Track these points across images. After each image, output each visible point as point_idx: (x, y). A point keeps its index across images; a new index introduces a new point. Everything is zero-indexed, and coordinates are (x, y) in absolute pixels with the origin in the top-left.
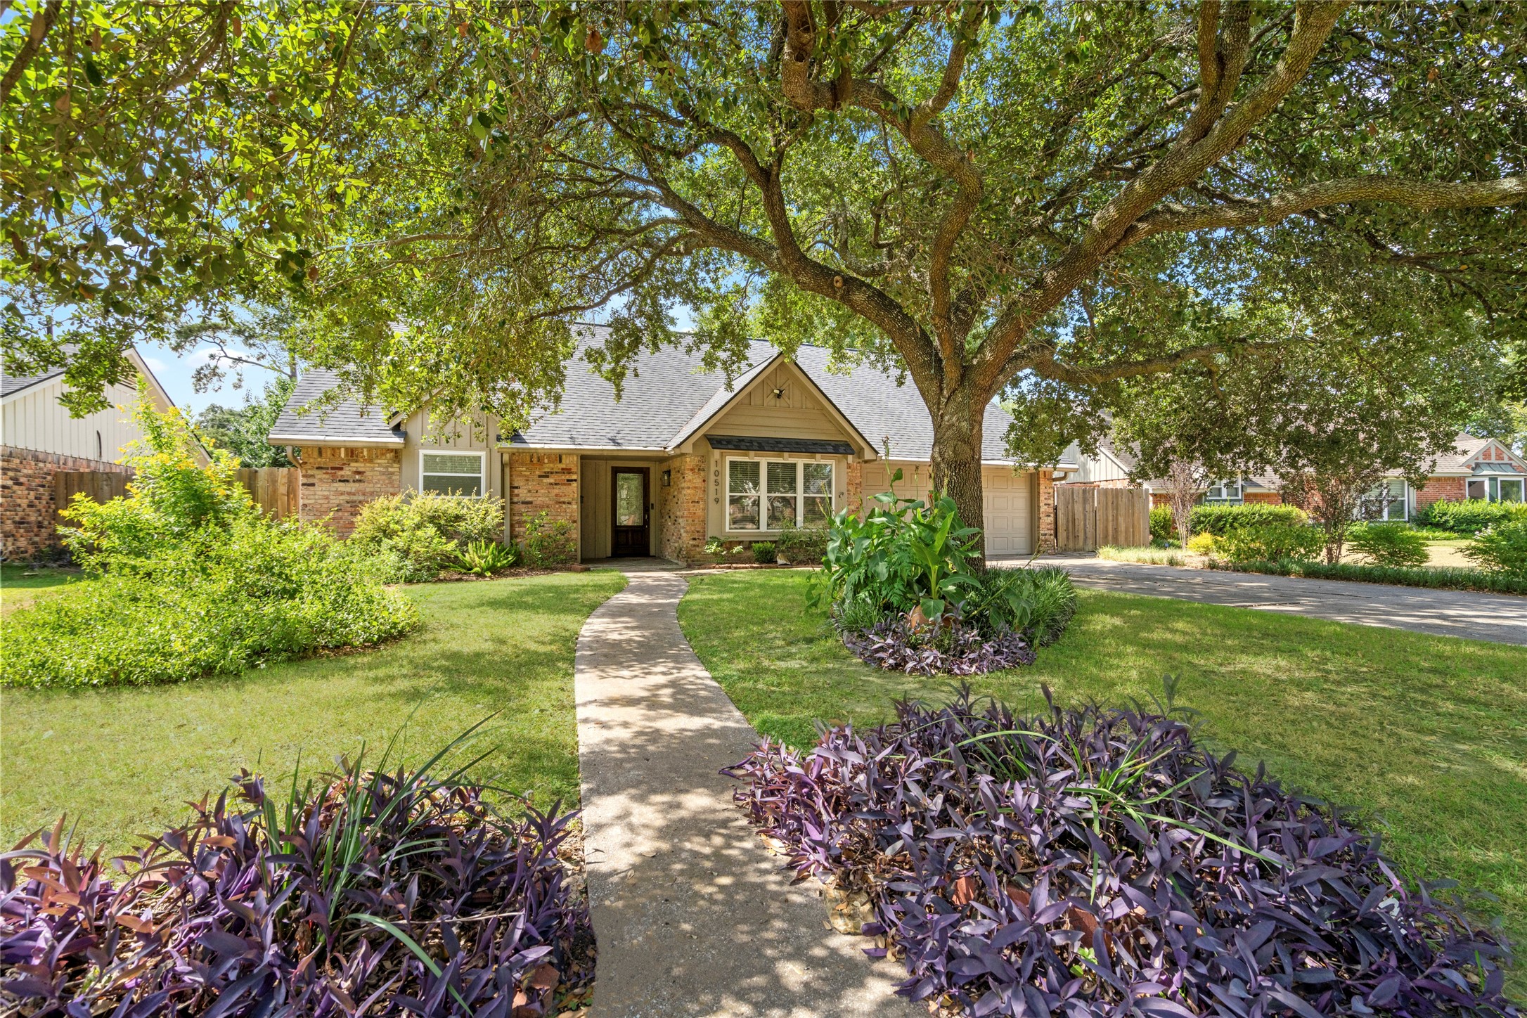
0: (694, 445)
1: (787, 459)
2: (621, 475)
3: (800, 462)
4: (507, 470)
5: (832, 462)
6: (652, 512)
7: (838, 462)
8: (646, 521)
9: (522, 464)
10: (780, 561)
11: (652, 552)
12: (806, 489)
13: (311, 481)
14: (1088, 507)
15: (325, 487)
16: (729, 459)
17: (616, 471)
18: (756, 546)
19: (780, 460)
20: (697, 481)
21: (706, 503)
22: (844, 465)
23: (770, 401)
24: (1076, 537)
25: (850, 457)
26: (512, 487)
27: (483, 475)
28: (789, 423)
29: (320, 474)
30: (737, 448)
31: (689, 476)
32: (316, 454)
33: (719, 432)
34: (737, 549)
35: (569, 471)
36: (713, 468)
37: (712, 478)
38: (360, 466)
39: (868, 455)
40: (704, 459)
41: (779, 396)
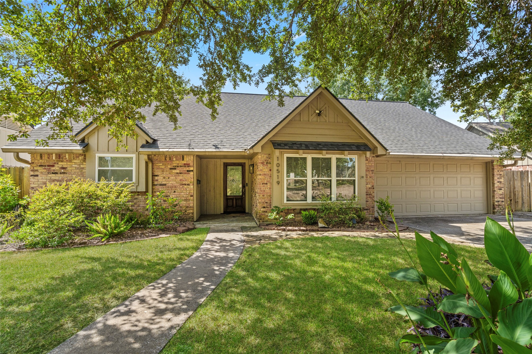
0: (262, 147)
1: (324, 155)
2: (229, 168)
3: (334, 157)
4: (150, 165)
5: (355, 157)
6: (247, 188)
7: (360, 156)
8: (244, 193)
9: (160, 162)
10: (320, 225)
11: (247, 211)
12: (338, 175)
13: (36, 173)
14: (524, 183)
15: (44, 176)
16: (286, 156)
17: (226, 165)
18: (304, 213)
19: (320, 156)
20: (266, 170)
21: (272, 184)
22: (363, 158)
23: (314, 118)
24: (516, 202)
25: (368, 153)
26: (153, 176)
27: (134, 169)
28: (327, 132)
29: (41, 169)
30: (291, 148)
31: (261, 167)
32: (39, 157)
33: (280, 138)
34: (290, 216)
35: (188, 165)
36: (275, 162)
37: (275, 168)
38: (64, 164)
39: (380, 151)
40: (270, 156)
41: (319, 114)
